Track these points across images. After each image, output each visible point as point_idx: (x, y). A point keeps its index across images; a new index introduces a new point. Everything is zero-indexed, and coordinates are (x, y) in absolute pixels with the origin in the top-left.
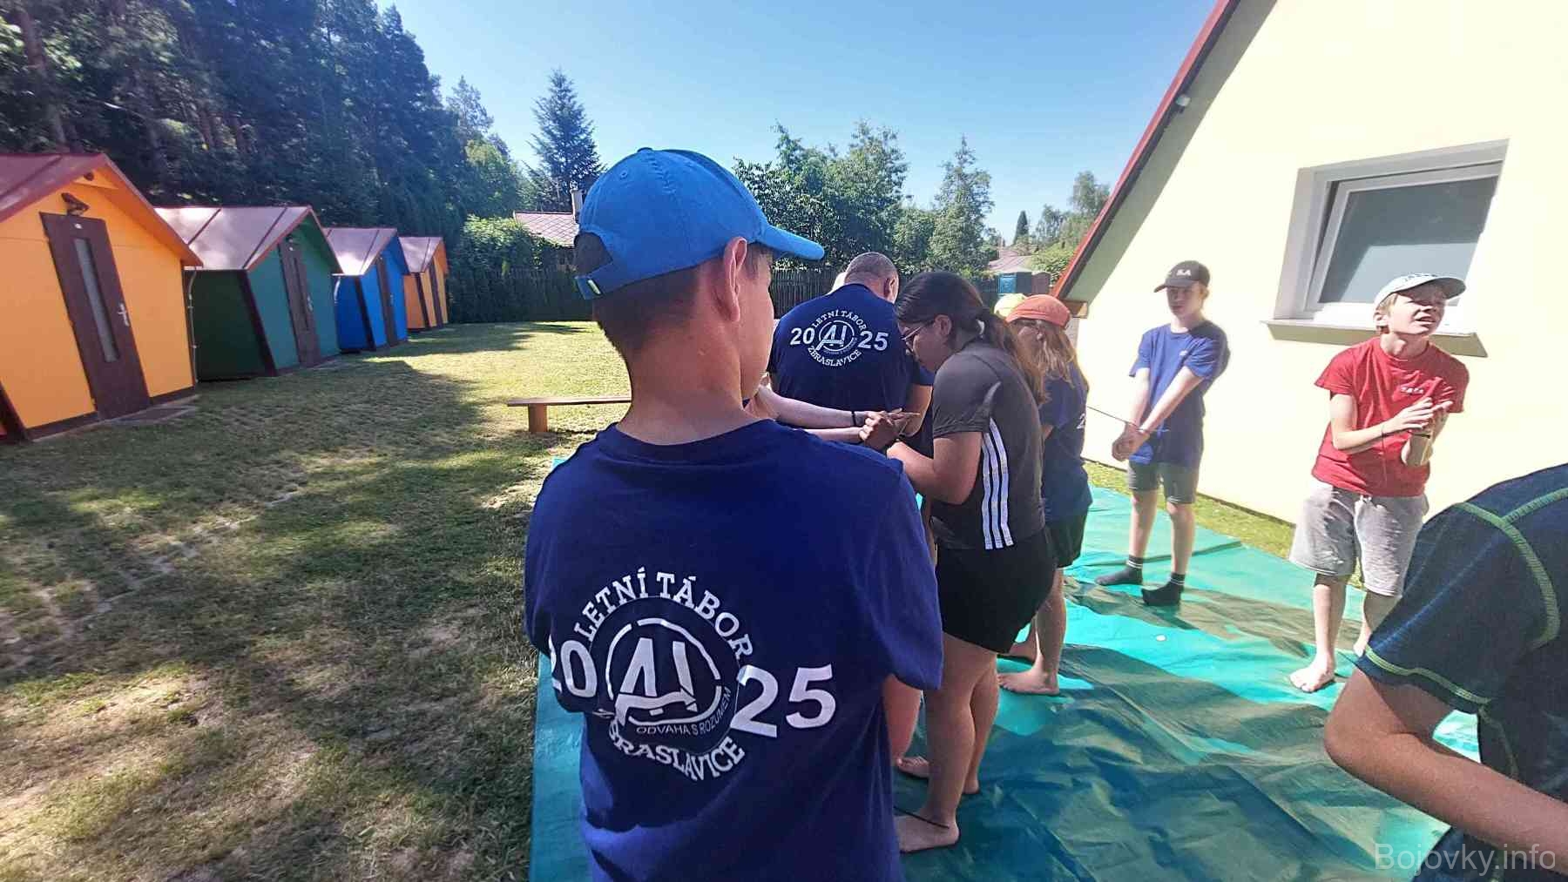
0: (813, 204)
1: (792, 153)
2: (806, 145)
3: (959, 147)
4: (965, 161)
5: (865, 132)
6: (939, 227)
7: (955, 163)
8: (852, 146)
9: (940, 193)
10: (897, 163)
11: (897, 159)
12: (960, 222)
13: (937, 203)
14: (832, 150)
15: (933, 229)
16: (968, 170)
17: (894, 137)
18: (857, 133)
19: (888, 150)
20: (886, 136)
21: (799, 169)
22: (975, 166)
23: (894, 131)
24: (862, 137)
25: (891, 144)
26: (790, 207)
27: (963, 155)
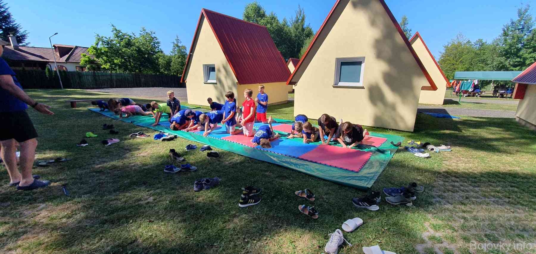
0: (129, 52)
1: (118, 35)
2: (124, 32)
3: (176, 38)
4: (178, 42)
5: (144, 30)
6: (173, 61)
7: (176, 43)
8: (140, 34)
9: (172, 51)
10: (157, 41)
11: (156, 40)
12: (179, 60)
13: (171, 54)
14: (133, 34)
15: (172, 61)
16: (180, 45)
17: (154, 33)
18: (141, 30)
19: (153, 37)
20: (152, 33)
21: (122, 39)
22: (182, 44)
23: (154, 31)
24: (143, 32)
25: (153, 36)
26: (120, 52)
27: (177, 40)
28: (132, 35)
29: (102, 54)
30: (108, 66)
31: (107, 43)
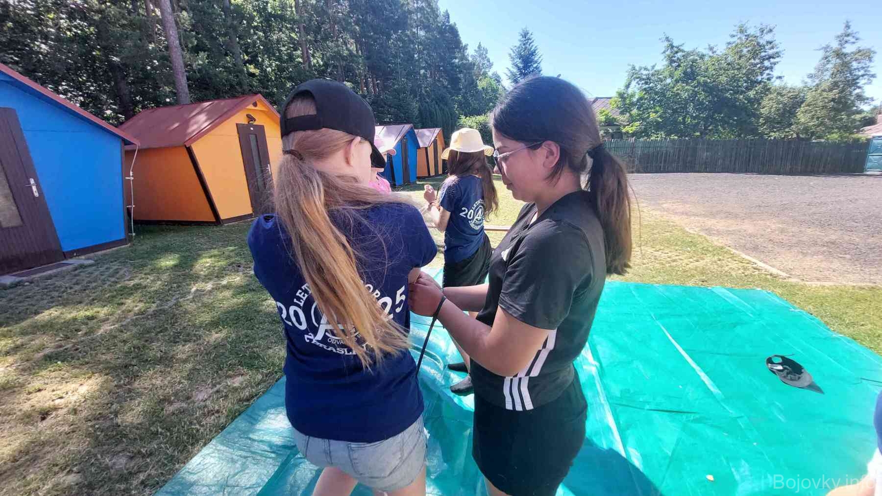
0: (687, 90)
1: (673, 53)
2: (688, 48)
3: (841, 31)
4: (847, 42)
5: (742, 32)
6: (809, 100)
7: (835, 46)
8: (729, 43)
9: (813, 72)
11: (771, 48)
12: (833, 95)
14: (711, 49)
15: (802, 102)
16: (848, 49)
17: (770, 31)
18: (735, 33)
19: (763, 42)
20: (763, 32)
22: (857, 45)
23: (771, 26)
24: (739, 35)
27: (844, 37)
28: (705, 52)
29: (632, 104)
30: (634, 128)
31: (648, 80)
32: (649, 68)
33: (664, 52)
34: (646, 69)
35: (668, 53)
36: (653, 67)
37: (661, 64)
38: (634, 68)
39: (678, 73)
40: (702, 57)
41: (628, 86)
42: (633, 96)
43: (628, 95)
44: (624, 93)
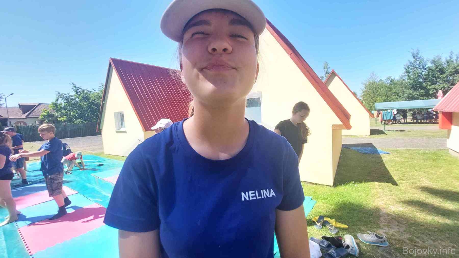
1: (78, 90)
2: (84, 88)
8: (99, 89)
14: (93, 90)
21: (80, 95)
26: (78, 105)
29: (61, 108)
30: (64, 119)
31: (67, 99)
32: (67, 94)
33: (73, 88)
34: (65, 94)
35: (75, 89)
36: (68, 94)
37: (73, 93)
38: (59, 93)
39: (80, 97)
40: (90, 92)
41: (57, 100)
42: (61, 104)
43: (58, 104)
44: (56, 103)
